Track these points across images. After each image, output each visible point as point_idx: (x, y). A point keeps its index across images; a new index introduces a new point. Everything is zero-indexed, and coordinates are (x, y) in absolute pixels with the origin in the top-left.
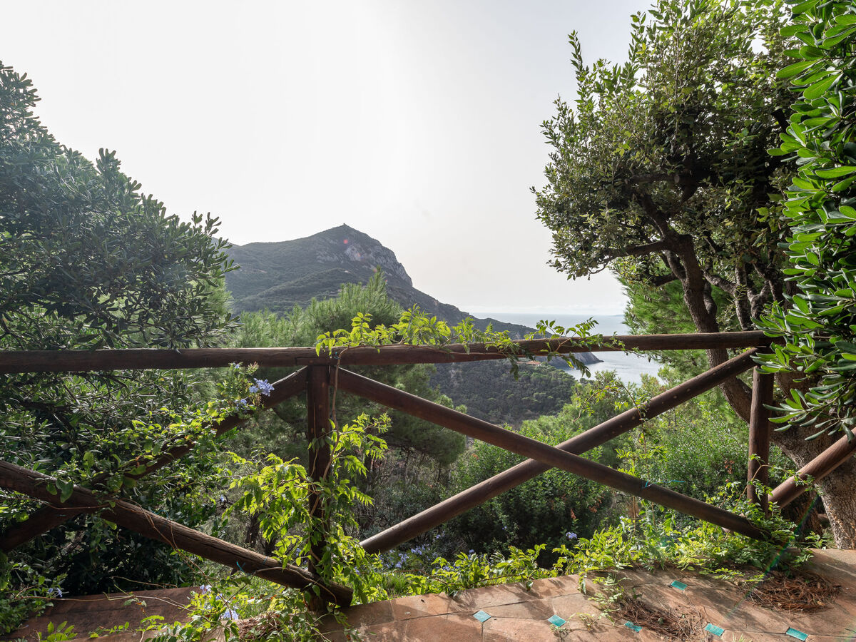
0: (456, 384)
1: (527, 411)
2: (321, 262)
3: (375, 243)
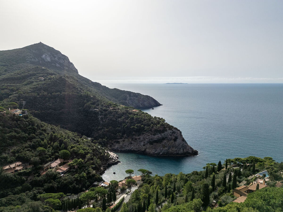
0: (101, 122)
1: (133, 132)
2: (28, 62)
3: (58, 52)
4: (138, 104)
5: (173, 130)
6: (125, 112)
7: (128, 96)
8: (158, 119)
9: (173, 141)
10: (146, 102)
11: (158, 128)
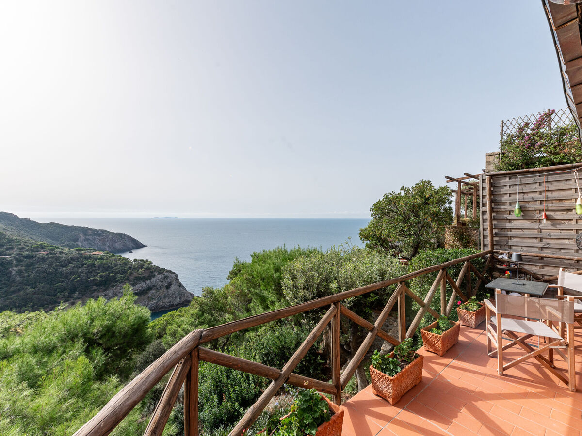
1: (92, 287)
4: (102, 247)
5: (164, 274)
6: (76, 256)
7: (81, 234)
8: (140, 261)
9: (165, 290)
10: (118, 243)
11: (141, 275)
